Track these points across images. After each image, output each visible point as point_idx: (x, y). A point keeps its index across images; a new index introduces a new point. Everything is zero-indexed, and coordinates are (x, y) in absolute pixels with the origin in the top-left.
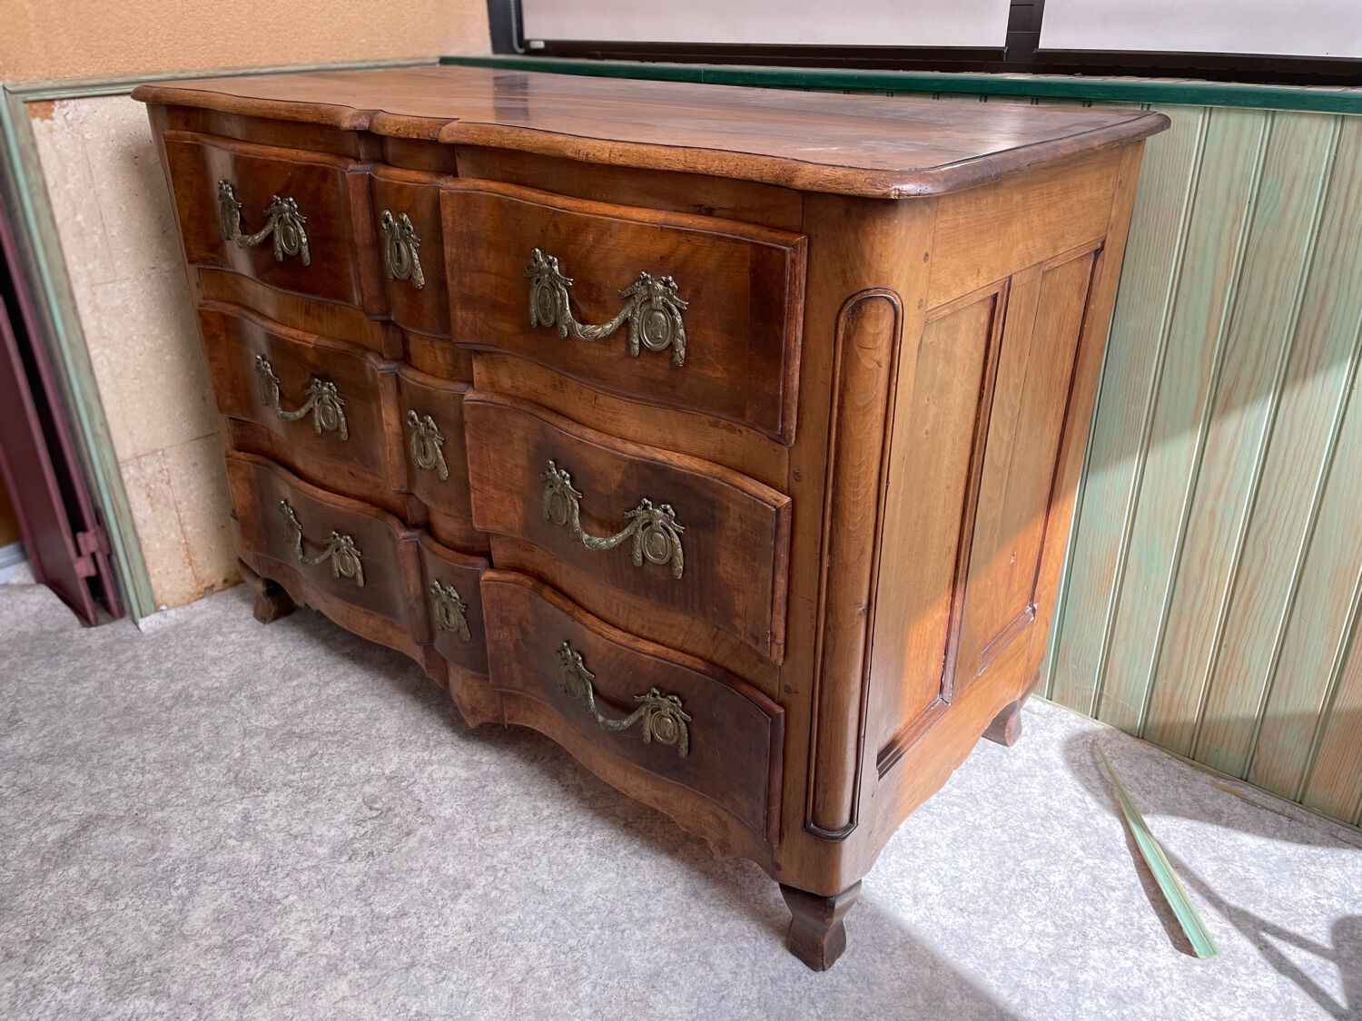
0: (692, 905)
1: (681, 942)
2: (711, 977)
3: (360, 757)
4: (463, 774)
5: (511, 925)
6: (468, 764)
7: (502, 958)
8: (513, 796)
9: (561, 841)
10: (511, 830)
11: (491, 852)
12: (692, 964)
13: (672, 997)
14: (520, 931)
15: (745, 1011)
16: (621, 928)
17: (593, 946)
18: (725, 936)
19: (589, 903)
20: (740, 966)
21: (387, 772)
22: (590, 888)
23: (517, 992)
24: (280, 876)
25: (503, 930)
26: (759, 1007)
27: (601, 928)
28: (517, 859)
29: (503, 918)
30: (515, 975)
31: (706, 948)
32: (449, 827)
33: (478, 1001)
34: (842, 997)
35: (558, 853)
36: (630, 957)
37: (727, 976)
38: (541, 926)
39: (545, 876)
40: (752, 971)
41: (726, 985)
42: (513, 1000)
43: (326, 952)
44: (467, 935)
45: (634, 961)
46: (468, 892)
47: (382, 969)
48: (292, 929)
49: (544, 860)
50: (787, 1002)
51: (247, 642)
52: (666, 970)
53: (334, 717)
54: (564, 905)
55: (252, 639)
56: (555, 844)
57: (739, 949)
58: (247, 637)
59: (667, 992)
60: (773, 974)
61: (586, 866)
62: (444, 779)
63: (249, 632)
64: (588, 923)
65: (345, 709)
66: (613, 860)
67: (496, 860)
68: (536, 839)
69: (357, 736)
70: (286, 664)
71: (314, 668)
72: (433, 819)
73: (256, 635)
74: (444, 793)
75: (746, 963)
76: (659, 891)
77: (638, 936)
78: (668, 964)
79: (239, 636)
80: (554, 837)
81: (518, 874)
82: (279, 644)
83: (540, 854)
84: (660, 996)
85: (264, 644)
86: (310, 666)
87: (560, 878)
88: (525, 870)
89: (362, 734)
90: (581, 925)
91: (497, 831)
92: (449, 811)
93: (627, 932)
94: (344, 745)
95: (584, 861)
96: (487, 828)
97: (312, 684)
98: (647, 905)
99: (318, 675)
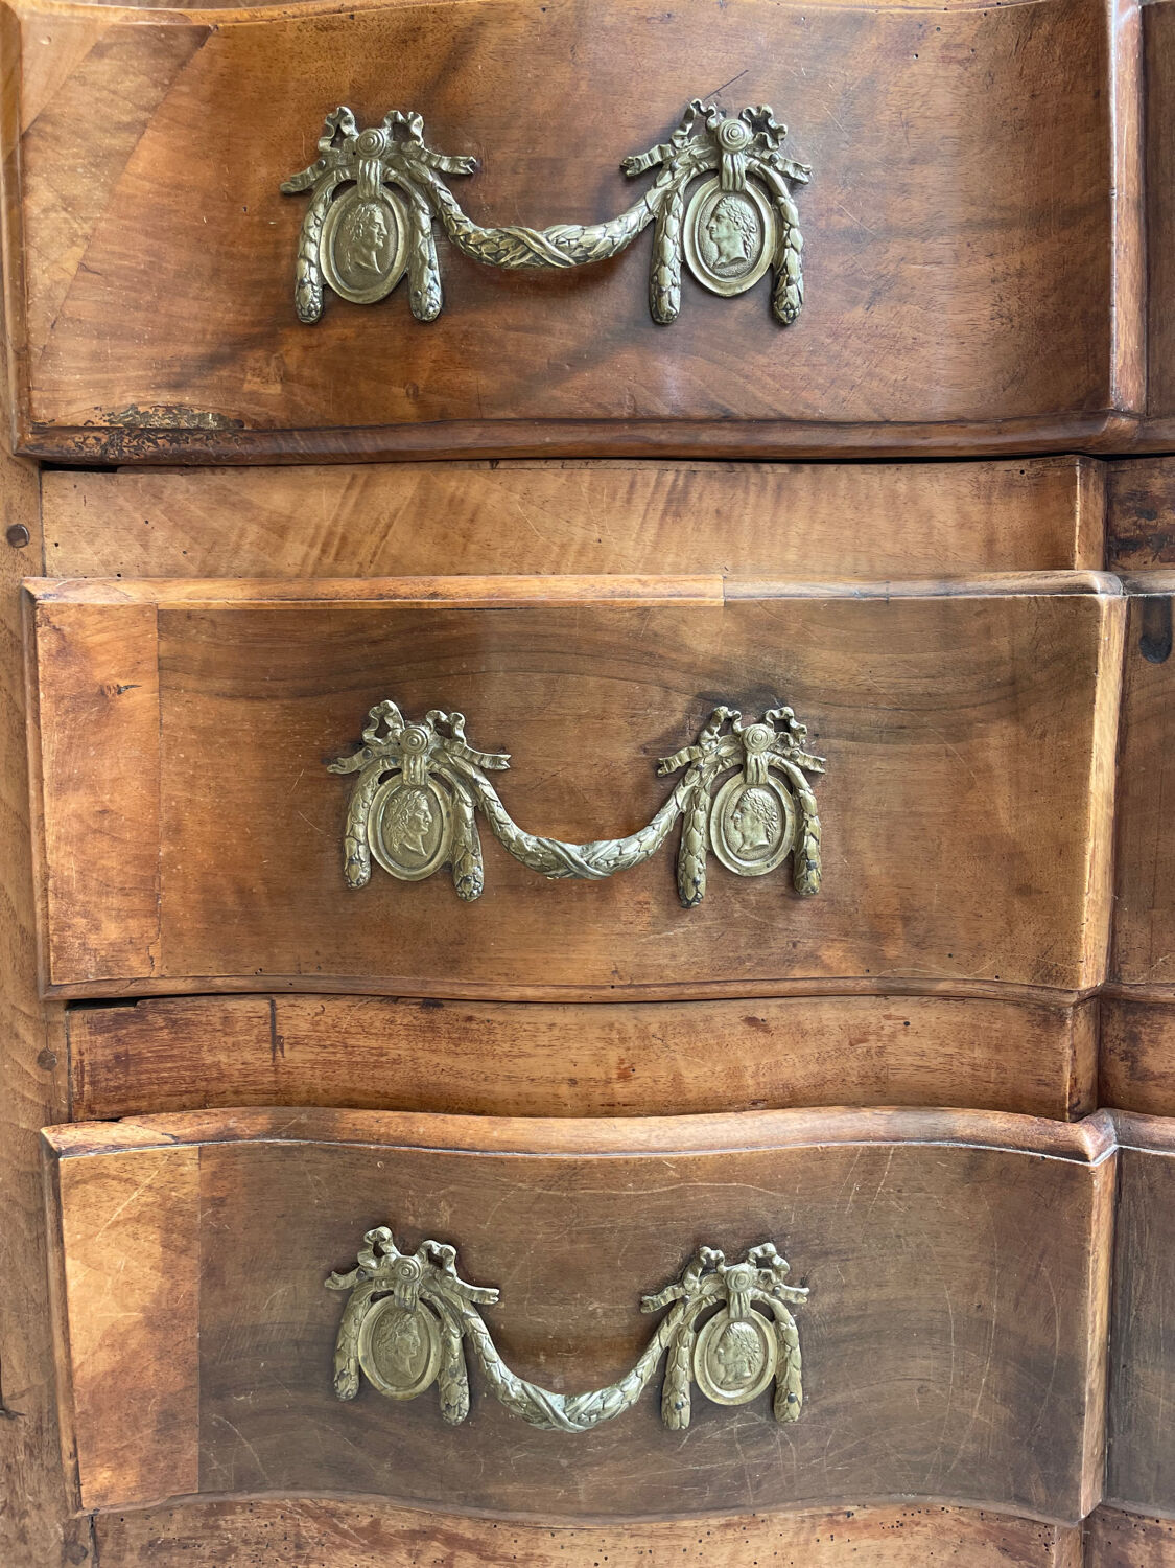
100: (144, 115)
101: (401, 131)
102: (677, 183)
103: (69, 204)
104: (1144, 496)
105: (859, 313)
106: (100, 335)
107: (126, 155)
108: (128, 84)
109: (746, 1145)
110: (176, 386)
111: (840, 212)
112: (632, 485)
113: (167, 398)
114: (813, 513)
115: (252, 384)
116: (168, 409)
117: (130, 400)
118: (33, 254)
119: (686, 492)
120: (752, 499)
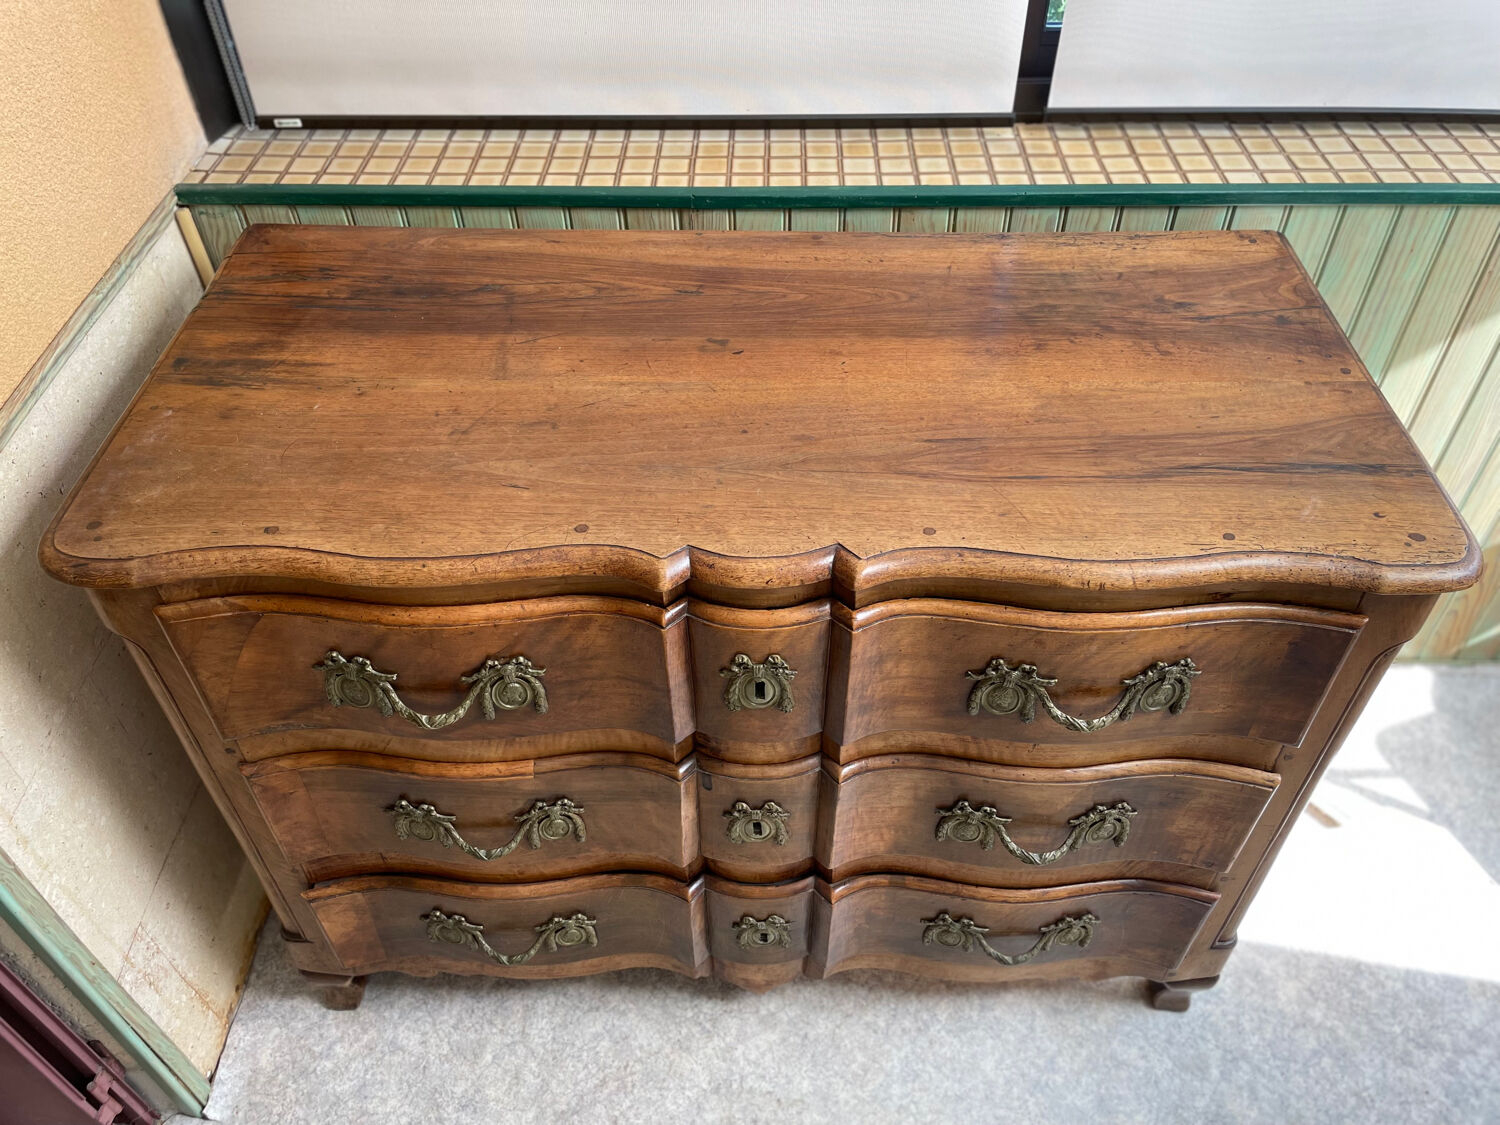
0: (1064, 1022)
1: (1088, 1060)
2: (1134, 1072)
3: (660, 1089)
4: (774, 1037)
6: (767, 1022)
8: (838, 1027)
9: (923, 1041)
10: (874, 1061)
11: (882, 1095)
12: (1113, 1071)
13: (1128, 1109)
15: (1177, 1081)
16: (1043, 1083)
18: (1109, 1031)
19: (1001, 1081)
20: (1141, 1048)
21: (705, 1086)
22: (988, 1065)
26: (1181, 1071)
27: (1032, 1095)
28: (910, 1085)
31: (1108, 1052)
32: (825, 1099)
34: (1213, 1019)
35: (934, 1054)
36: (1072, 1102)
37: (1141, 1063)
39: (947, 1084)
40: (1151, 1045)
41: (1147, 1072)
45: (1079, 1103)
49: (929, 1068)
50: (1192, 1052)
51: (366, 1046)
52: (1103, 1091)
53: (580, 1066)
54: (987, 1097)
55: (366, 1038)
56: (922, 1048)
57: (1128, 1035)
58: (357, 1040)
59: (1121, 1108)
60: (1163, 1037)
61: (965, 1050)
62: (763, 1055)
63: (351, 1032)
64: (1019, 1099)
65: (581, 1049)
66: (976, 1028)
67: (895, 1099)
68: (902, 1054)
69: (628, 1070)
70: (449, 1043)
71: (486, 1026)
72: (802, 1101)
73: (365, 1031)
74: (779, 1068)
75: (1142, 1043)
76: (1032, 1029)
77: (1059, 1079)
78: (1099, 1086)
79: (347, 1045)
80: (913, 1042)
81: (925, 1098)
82: (407, 1023)
83: (920, 1066)
84: (1121, 1116)
85: (389, 1035)
86: (478, 1027)
87: (959, 1076)
88: (926, 1090)
89: (631, 1064)
90: (1016, 1104)
91: (866, 1071)
92: (806, 1083)
93: (1050, 1083)
94: (629, 1089)
95: (958, 1047)
96: (855, 1075)
97: (508, 1046)
98: (1038, 1048)
99: (501, 1031)
100: (240, 644)
101: (364, 665)
102: (486, 685)
103: (217, 675)
105: (575, 702)
107: (237, 657)
108: (229, 635)
109: (568, 893)
110: (285, 718)
111: (561, 678)
113: (280, 722)
115: (317, 717)
116: (282, 724)
117: (266, 724)
118: (208, 692)
119: (513, 739)
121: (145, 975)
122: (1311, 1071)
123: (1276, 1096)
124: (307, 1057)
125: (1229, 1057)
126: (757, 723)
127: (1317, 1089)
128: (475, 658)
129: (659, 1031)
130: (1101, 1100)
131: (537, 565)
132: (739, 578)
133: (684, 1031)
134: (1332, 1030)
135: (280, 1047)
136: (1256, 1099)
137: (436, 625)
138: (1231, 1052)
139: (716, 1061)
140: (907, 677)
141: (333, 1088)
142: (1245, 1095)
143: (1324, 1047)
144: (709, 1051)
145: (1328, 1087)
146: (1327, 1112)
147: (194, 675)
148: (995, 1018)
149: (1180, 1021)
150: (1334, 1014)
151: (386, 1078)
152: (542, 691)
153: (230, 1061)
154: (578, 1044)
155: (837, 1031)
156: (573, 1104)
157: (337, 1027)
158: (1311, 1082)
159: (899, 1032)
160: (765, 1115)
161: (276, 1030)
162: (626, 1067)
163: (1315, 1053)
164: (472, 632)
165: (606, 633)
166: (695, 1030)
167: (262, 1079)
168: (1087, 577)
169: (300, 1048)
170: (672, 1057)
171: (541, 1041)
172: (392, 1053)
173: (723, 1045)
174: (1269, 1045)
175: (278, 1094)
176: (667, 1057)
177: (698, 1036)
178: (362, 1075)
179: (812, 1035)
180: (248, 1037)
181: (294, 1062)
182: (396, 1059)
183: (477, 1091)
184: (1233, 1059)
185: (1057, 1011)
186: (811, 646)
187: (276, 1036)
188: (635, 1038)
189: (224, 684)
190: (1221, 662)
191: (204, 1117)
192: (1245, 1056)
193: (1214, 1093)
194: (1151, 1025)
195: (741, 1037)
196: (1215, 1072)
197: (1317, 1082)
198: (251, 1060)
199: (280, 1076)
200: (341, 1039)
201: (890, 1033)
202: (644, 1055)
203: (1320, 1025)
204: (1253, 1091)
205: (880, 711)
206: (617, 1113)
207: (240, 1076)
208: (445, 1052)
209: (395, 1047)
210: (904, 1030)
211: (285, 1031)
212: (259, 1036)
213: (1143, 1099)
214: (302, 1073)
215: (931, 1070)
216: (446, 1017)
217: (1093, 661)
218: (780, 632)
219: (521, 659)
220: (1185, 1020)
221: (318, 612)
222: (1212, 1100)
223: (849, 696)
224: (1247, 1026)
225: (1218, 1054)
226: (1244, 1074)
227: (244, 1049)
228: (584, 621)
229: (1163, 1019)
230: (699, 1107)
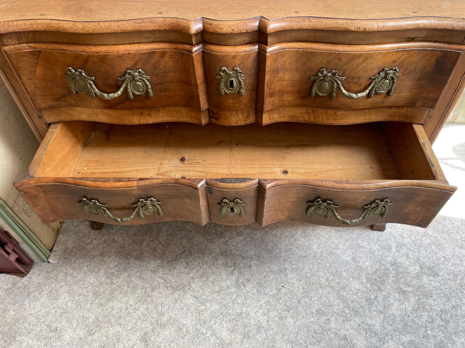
0: (341, 234)
1: (350, 246)
2: (365, 250)
3: (203, 254)
4: (242, 238)
5: (309, 271)
7: (318, 282)
8: (264, 235)
9: (293, 240)
10: (276, 246)
11: (278, 256)
12: (358, 249)
13: (363, 261)
14: (313, 271)
15: (381, 252)
16: (334, 253)
17: (333, 262)
18: (357, 237)
19: (319, 252)
20: (368, 242)
21: (218, 253)
22: (315, 247)
23: (332, 287)
24: (232, 305)
25: (309, 274)
26: (382, 249)
27: (330, 256)
28: (288, 253)
29: (305, 271)
30: (325, 283)
31: (357, 243)
33: (326, 297)
34: (393, 233)
35: (296, 244)
36: (344, 258)
37: (368, 247)
38: (316, 266)
40: (372, 241)
41: (370, 249)
42: (333, 290)
43: (274, 315)
44: (302, 282)
45: (346, 259)
46: (287, 271)
47: (294, 308)
48: (256, 317)
50: (386, 243)
51: (104, 241)
52: (354, 255)
53: (176, 247)
54: (314, 257)
55: (104, 238)
56: (292, 242)
57: (363, 238)
58: (101, 239)
59: (361, 260)
60: (376, 239)
61: (307, 242)
62: (238, 243)
63: (99, 237)
64: (325, 257)
65: (176, 242)
66: (311, 236)
67: (283, 257)
68: (286, 243)
69: (192, 248)
70: (132, 240)
71: (144, 235)
72: (251, 258)
73: (104, 236)
74: (243, 248)
75: (368, 240)
76: (330, 236)
77: (339, 251)
78: (353, 253)
79: (97, 241)
80: (289, 240)
81: (293, 257)
82: (118, 234)
83: (291, 247)
84: (361, 263)
85: (112, 237)
86: (142, 235)
87: (305, 250)
88: (293, 254)
89: (193, 246)
90: (324, 259)
91: (273, 249)
92: (252, 252)
93: (336, 252)
94: (192, 254)
95: (305, 241)
96: (269, 250)
97: (152, 241)
98: (332, 242)
99: (149, 236)
100: (35, 65)
101: (81, 72)
102: (128, 82)
103: (29, 79)
104: (213, 112)
105: (163, 94)
106: (42, 96)
107: (35, 71)
108: (31, 60)
110: (57, 101)
111: (157, 81)
112: (134, 113)
113: (56, 103)
114: (164, 113)
115: (69, 100)
116: (57, 104)
117: (51, 103)
118: (27, 87)
119: (142, 112)
120: (153, 112)
121: (23, 210)
122: (428, 250)
123: (415, 257)
124: (84, 244)
125: (399, 245)
126: (231, 101)
127: (430, 255)
128: (123, 70)
129: (203, 236)
130: (354, 258)
131: (143, 25)
132: (222, 29)
133: (211, 237)
134: (435, 237)
135: (75, 241)
136: (409, 258)
137: (106, 52)
138: (400, 244)
139: (222, 245)
140: (287, 80)
141: (93, 253)
142: (405, 257)
143: (433, 243)
144: (220, 242)
145: (434, 255)
146: (433, 262)
147: (21, 79)
148: (318, 233)
149: (382, 234)
150: (436, 232)
151: (110, 250)
152: (150, 86)
153: (58, 245)
154: (175, 240)
155: (263, 236)
156: (174, 258)
157: (94, 235)
158: (428, 253)
159: (284, 237)
160: (238, 261)
161: (74, 236)
162: (191, 247)
163: (429, 244)
164: (120, 57)
165: (172, 59)
166: (215, 236)
167: (69, 251)
168: (359, 26)
169: (82, 241)
170: (207, 244)
171: (163, 239)
172: (113, 243)
173: (224, 240)
174: (413, 241)
175: (74, 255)
176: (206, 244)
177: (216, 238)
178: (102, 249)
179: (255, 238)
180: (64, 238)
181: (79, 246)
182: (114, 245)
183: (141, 254)
184: (400, 246)
185: (339, 231)
186: (250, 63)
187: (74, 238)
188: (195, 239)
189: (32, 84)
190: (408, 70)
191: (49, 262)
192: (404, 245)
193: (394, 256)
194: (372, 235)
195: (231, 238)
196: (394, 250)
197: (430, 253)
198: (65, 245)
199: (75, 250)
200: (96, 239)
201: (281, 237)
202: (197, 244)
203: (431, 235)
204: (407, 256)
205: (278, 96)
206: (188, 261)
207: (61, 250)
208: (130, 243)
209: (114, 241)
210: (286, 236)
211: (76, 236)
212: (68, 238)
213: (369, 258)
214: (82, 249)
215: (295, 248)
216: (131, 232)
217: (360, 68)
218: (238, 55)
219: (140, 70)
220: (384, 234)
221: (62, 48)
222: (393, 258)
223: (266, 87)
224: (405, 236)
225: (395, 244)
226: (404, 250)
227: (63, 242)
228: (163, 54)
229: (376, 233)
230: (216, 259)
